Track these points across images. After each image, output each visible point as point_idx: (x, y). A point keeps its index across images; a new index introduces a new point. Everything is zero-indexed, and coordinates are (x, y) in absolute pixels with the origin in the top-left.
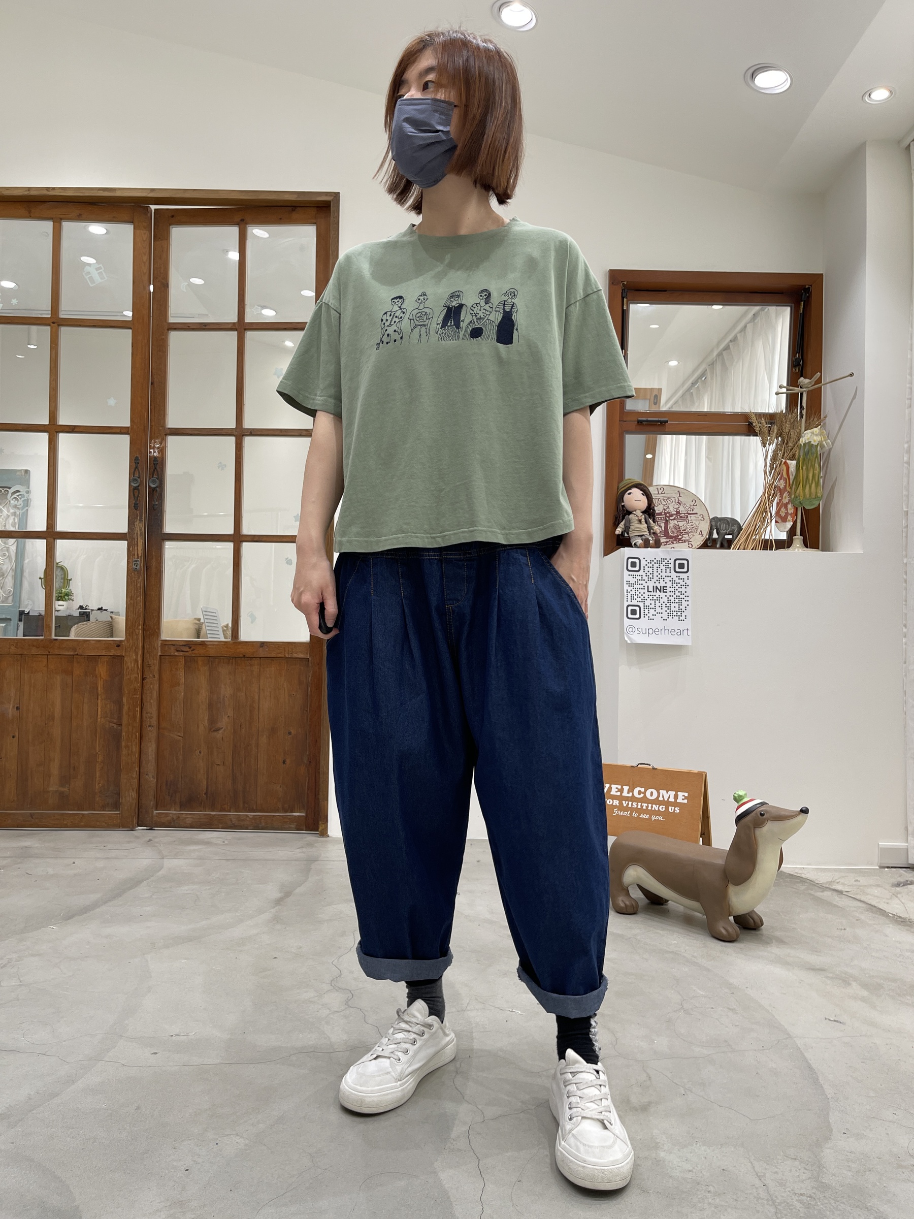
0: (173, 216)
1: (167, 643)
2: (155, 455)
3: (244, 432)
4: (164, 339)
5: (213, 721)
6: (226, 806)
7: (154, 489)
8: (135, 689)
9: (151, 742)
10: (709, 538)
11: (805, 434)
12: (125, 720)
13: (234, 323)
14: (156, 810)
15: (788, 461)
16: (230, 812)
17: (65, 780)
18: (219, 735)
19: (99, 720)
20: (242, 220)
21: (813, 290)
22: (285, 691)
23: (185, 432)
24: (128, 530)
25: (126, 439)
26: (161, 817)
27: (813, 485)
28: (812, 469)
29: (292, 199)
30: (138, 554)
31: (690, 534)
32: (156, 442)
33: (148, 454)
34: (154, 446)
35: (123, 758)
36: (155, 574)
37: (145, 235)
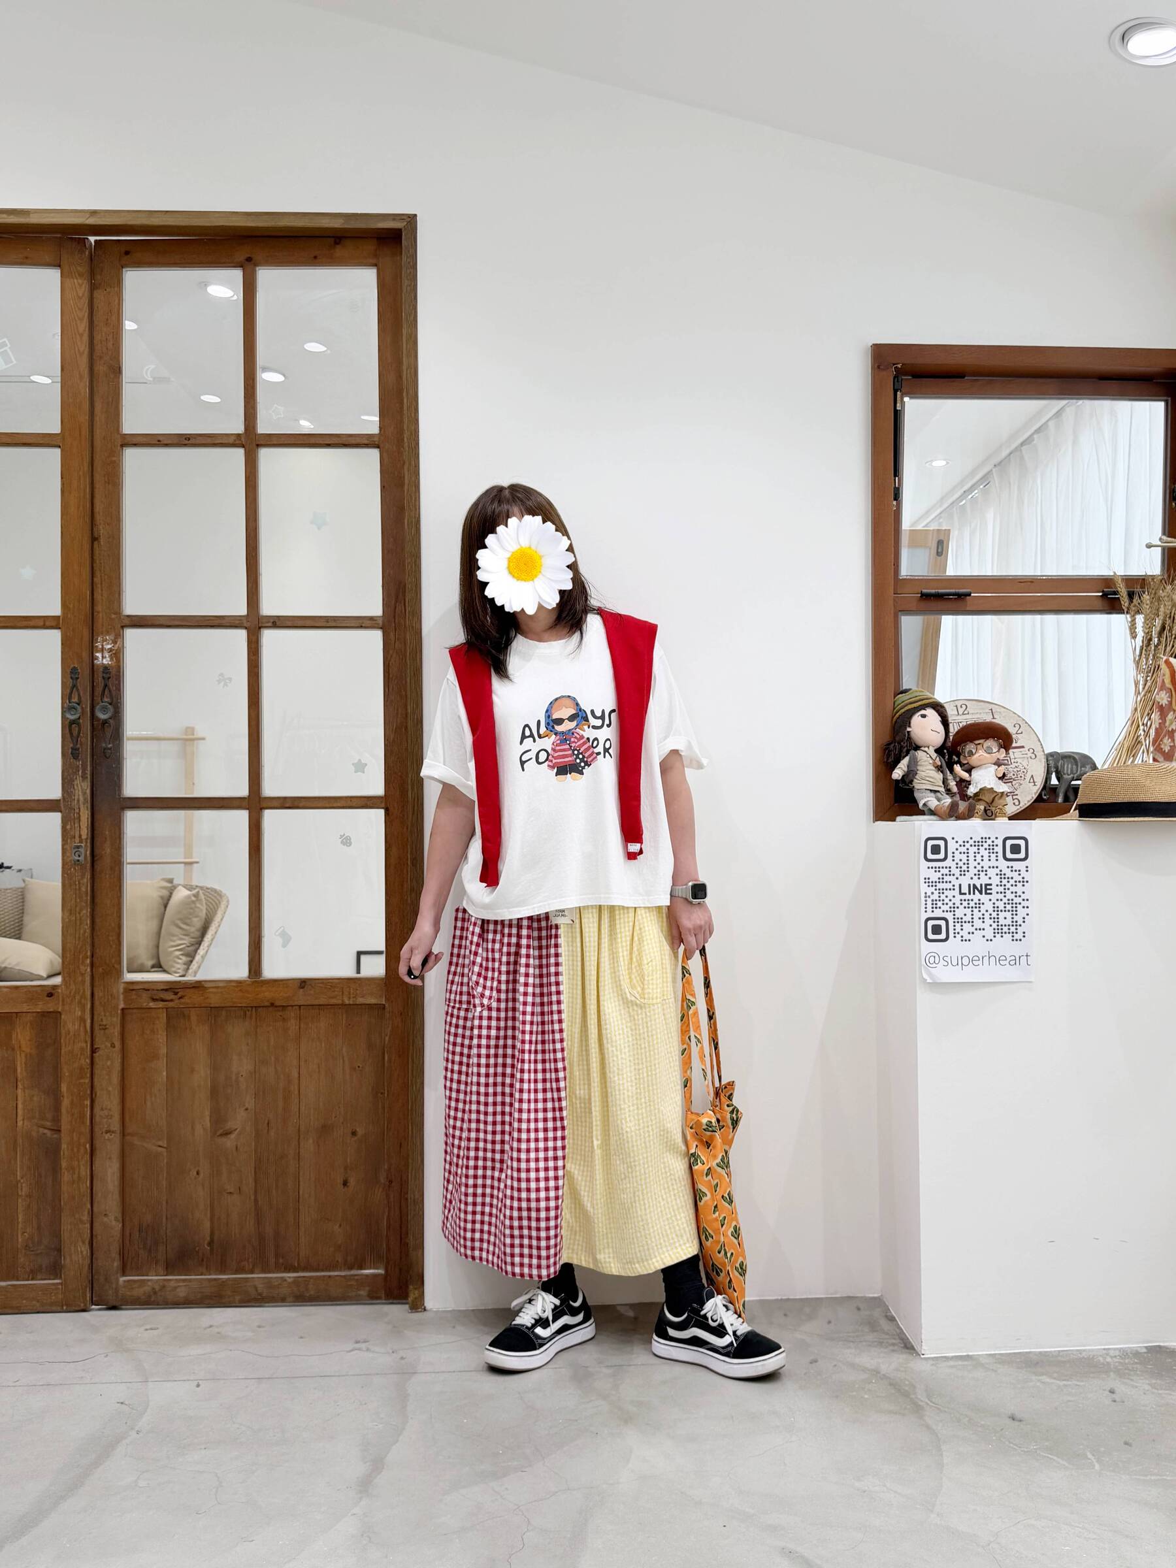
0: (127, 253)
1: (133, 987)
2: (105, 662)
3: (262, 623)
4: (115, 461)
5: (218, 1118)
6: (245, 1263)
7: (105, 722)
8: (81, 1069)
9: (110, 1158)
12: (65, 1126)
13: (239, 435)
14: (124, 1274)
16: (252, 1272)
18: (229, 1142)
19: (20, 1123)
20: (249, 260)
22: (344, 1061)
23: (157, 623)
24: (62, 794)
25: (55, 636)
26: (132, 1288)
29: (336, 226)
30: (80, 836)
32: (106, 640)
33: (93, 665)
34: (102, 645)
35: (64, 1188)
36: (111, 868)
37: (81, 287)
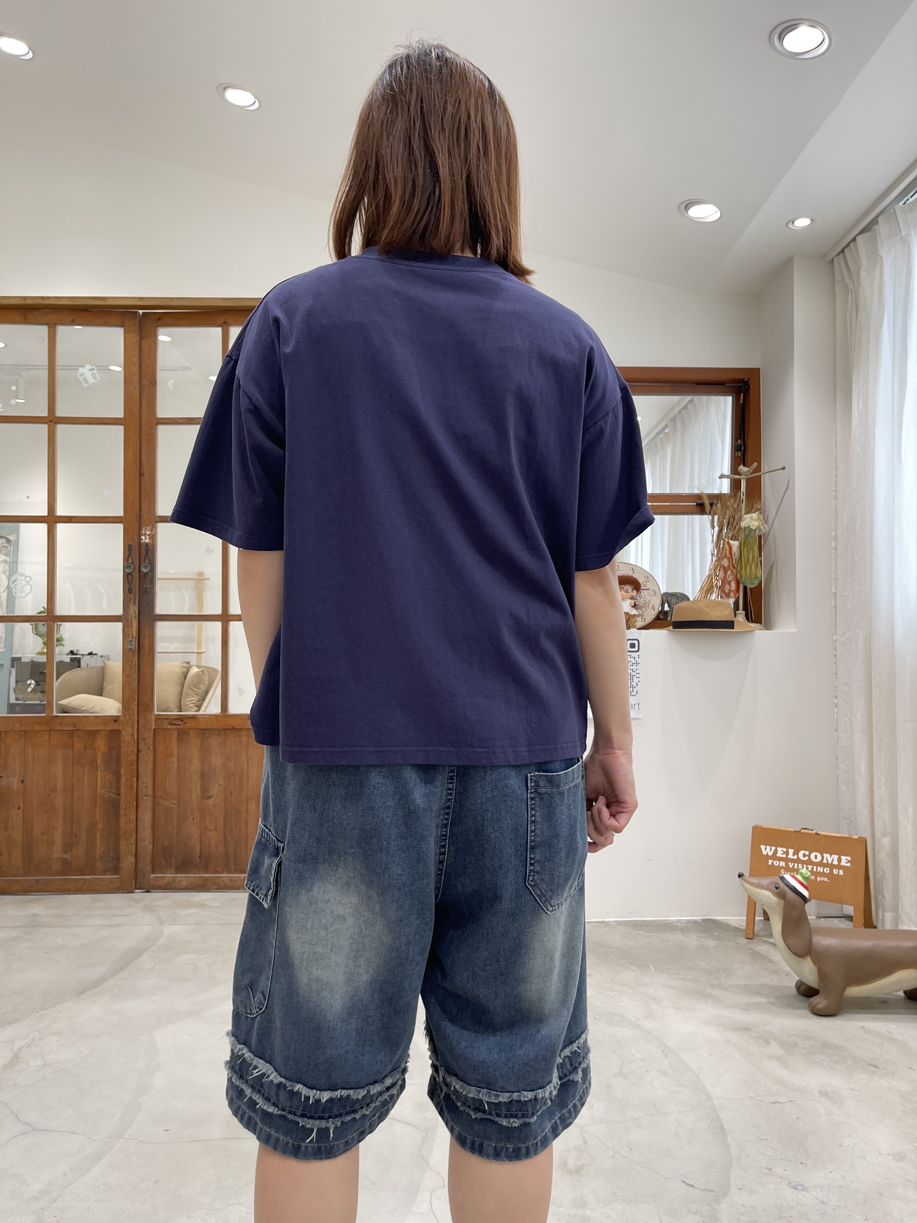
0: (159, 319)
1: (161, 717)
2: (146, 541)
4: (153, 433)
5: (205, 789)
6: (219, 868)
7: (146, 573)
8: (132, 761)
9: (147, 810)
10: (660, 612)
11: (745, 518)
12: (123, 790)
14: (153, 874)
15: (730, 541)
16: (222, 873)
17: (68, 847)
18: (210, 802)
19: (98, 790)
20: (225, 323)
21: (751, 383)
24: (123, 613)
25: (120, 527)
26: (157, 880)
27: (753, 566)
28: (751, 551)
30: (132, 635)
31: (642, 609)
32: (147, 529)
33: (140, 541)
34: (145, 532)
35: (122, 825)
36: (148, 653)
37: (135, 338)
